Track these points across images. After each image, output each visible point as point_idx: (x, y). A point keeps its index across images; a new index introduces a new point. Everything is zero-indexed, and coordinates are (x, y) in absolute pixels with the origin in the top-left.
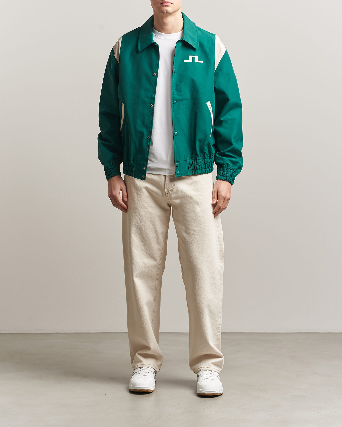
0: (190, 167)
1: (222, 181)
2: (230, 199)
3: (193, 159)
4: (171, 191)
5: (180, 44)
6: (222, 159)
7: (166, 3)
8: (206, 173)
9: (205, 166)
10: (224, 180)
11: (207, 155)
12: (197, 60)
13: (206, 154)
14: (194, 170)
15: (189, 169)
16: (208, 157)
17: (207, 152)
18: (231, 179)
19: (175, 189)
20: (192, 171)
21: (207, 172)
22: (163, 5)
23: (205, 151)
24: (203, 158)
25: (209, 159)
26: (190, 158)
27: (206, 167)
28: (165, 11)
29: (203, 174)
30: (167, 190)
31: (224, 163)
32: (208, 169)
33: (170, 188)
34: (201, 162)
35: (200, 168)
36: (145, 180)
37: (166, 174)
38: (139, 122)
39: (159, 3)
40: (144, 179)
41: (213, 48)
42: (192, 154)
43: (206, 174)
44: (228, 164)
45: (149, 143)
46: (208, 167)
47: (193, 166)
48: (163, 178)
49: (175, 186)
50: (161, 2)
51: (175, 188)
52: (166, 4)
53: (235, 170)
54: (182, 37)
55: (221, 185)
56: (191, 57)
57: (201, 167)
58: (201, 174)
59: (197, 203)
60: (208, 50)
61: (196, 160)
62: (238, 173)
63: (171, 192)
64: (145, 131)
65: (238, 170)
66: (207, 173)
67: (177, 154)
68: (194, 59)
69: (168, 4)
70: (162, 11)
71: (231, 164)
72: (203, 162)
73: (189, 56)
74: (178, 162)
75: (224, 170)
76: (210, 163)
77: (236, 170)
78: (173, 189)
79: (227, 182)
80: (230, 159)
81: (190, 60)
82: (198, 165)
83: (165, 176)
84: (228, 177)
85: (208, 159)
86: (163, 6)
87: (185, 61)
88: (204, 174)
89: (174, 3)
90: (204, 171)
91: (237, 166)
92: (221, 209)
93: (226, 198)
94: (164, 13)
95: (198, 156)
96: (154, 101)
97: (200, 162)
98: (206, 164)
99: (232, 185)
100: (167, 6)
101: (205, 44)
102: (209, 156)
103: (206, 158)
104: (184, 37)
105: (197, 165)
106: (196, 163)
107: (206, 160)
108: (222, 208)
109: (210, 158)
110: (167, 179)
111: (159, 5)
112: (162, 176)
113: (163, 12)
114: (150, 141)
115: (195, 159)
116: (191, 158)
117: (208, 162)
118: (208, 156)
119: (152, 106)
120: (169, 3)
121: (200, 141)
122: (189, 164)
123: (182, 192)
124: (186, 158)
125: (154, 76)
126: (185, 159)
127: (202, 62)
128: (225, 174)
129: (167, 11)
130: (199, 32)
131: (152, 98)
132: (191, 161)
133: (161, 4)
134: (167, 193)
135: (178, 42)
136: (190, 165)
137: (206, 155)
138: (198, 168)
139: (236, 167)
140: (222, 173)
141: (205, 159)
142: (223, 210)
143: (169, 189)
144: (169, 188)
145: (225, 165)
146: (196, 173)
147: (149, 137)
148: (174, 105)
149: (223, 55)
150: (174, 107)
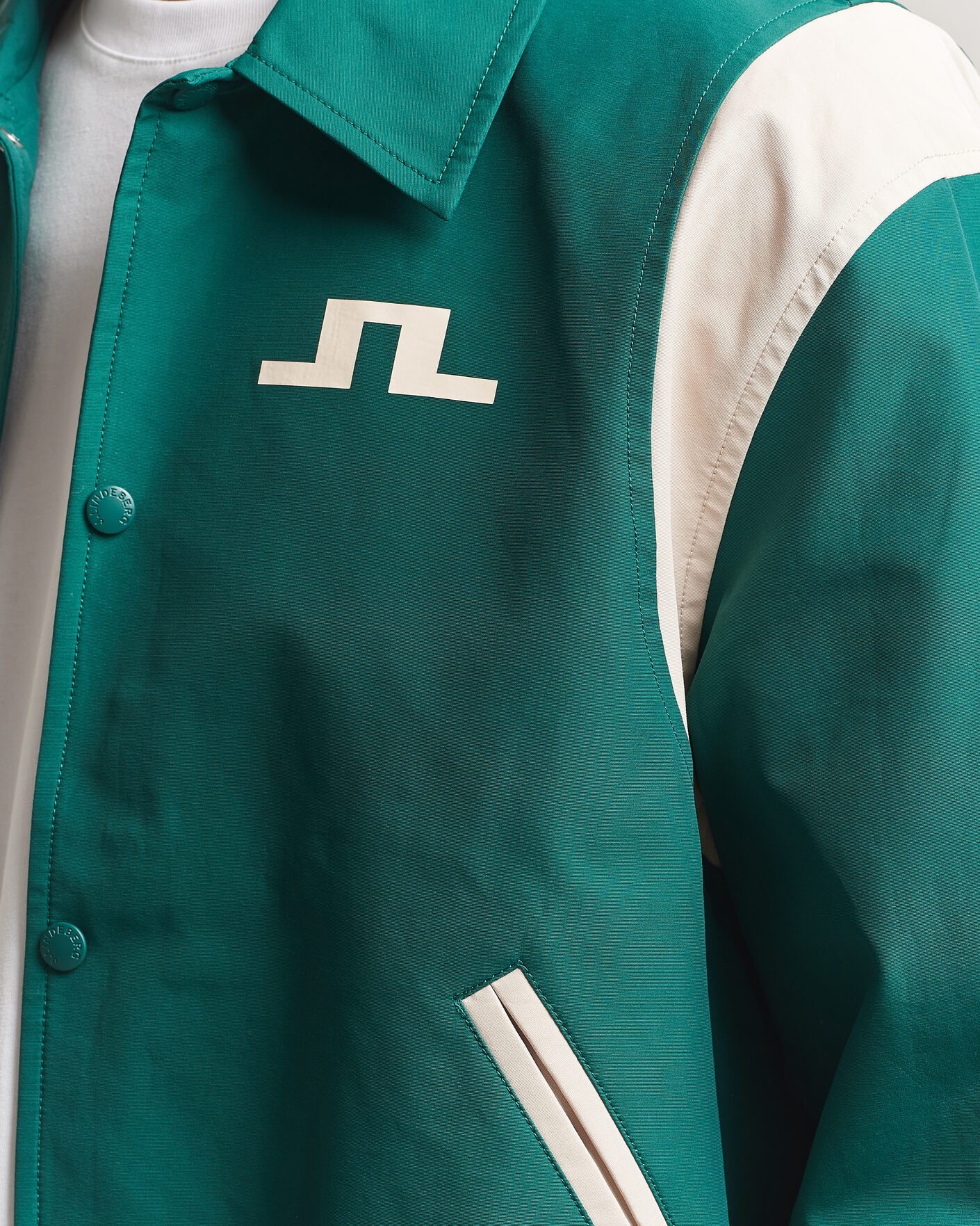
56: (342, 327)
68: (377, 346)
87: (274, 373)
127: (482, 391)
148: (58, 983)
149: (818, 283)
150: (46, 1008)
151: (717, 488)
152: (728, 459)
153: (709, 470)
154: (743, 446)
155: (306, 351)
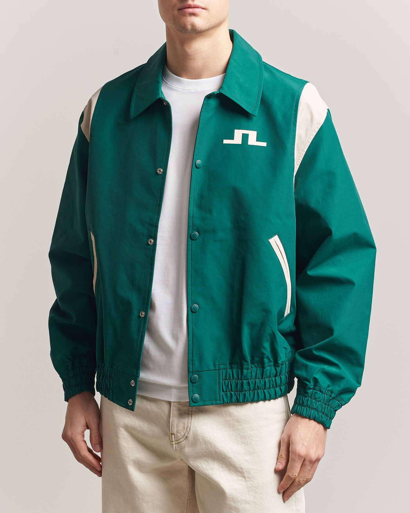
0: (227, 384)
1: (300, 419)
2: (318, 460)
3: (235, 366)
4: (182, 439)
5: (213, 103)
6: (306, 366)
7: (190, 7)
8: (265, 399)
9: (262, 383)
10: (305, 417)
11: (269, 359)
12: (253, 140)
13: (265, 356)
14: (236, 393)
15: (225, 390)
16: (272, 364)
17: (267, 352)
18: (323, 416)
19: (191, 436)
20: (231, 394)
21: (267, 396)
22: (185, 12)
23: (263, 351)
24: (258, 365)
25: (273, 368)
26: (228, 363)
27: (267, 385)
28: (189, 27)
29: (258, 401)
30: (173, 436)
31: (308, 378)
32: (272, 391)
33: (180, 432)
34: (254, 374)
35: (250, 389)
36: (133, 410)
37: (173, 399)
38: (123, 278)
39: (176, 8)
40: (131, 408)
41: (293, 112)
42: (233, 356)
43: (267, 402)
44: (316, 381)
45: (144, 327)
46: (271, 386)
47: (234, 382)
48: (165, 407)
49: (191, 428)
50: (179, 6)
51: (191, 433)
52: (191, 10)
53: (333, 395)
54: (221, 88)
55: (297, 427)
56: (238, 134)
57: (252, 386)
58: (253, 401)
59: (241, 470)
60: (279, 117)
61: (242, 369)
62: (344, 403)
63: (184, 443)
64: (135, 300)
65: (345, 396)
66: (269, 400)
67: (194, 354)
68: (245, 137)
69: (197, 10)
70: (183, 25)
71: (324, 382)
72: (259, 375)
73: (235, 130)
74: (198, 372)
75: (307, 393)
76: (276, 376)
77: (337, 396)
78: (186, 434)
79: (312, 421)
80: (323, 368)
81: (237, 139)
82: (245, 382)
83: (169, 403)
84: (316, 409)
85: (271, 369)
86: (184, 15)
87: (225, 142)
88: (261, 403)
89: (210, 8)
90: (261, 396)
91: (339, 386)
92: (296, 483)
93: (307, 459)
94: (187, 30)
95: (246, 361)
96: (156, 231)
97: (250, 375)
98: (267, 380)
99: (326, 427)
100: (194, 14)
101: (276, 102)
102: (272, 360)
103: (266, 365)
104: (225, 87)
105: (243, 382)
106: (241, 377)
107: (267, 370)
108: (299, 482)
109: (276, 365)
110: (174, 411)
111: (176, 12)
112: (165, 404)
113: (183, 28)
114: (145, 322)
115: (239, 367)
116: (231, 364)
117: (272, 374)
118: (271, 362)
119: (152, 244)
120: (198, 7)
121: (252, 326)
122: (224, 378)
123: (206, 442)
124: (217, 363)
125: (157, 174)
126: (215, 365)
127: (264, 144)
128: (309, 403)
129: (193, 25)
130: (266, 75)
131: (151, 225)
132: (229, 371)
133: (180, 9)
134: (174, 443)
135: (209, 97)
136: (226, 381)
137: (266, 360)
138: (245, 387)
139: (337, 389)
140: (302, 399)
141: (263, 367)
142: (300, 486)
143: (179, 434)
144: (178, 432)
145: (309, 382)
146: (241, 399)
147: (143, 313)
148: (193, 242)
149: (318, 128)
150: (191, 246)
151: (299, 160)
152: (301, 156)
153: (298, 157)
154: (304, 154)
155: (232, 138)
